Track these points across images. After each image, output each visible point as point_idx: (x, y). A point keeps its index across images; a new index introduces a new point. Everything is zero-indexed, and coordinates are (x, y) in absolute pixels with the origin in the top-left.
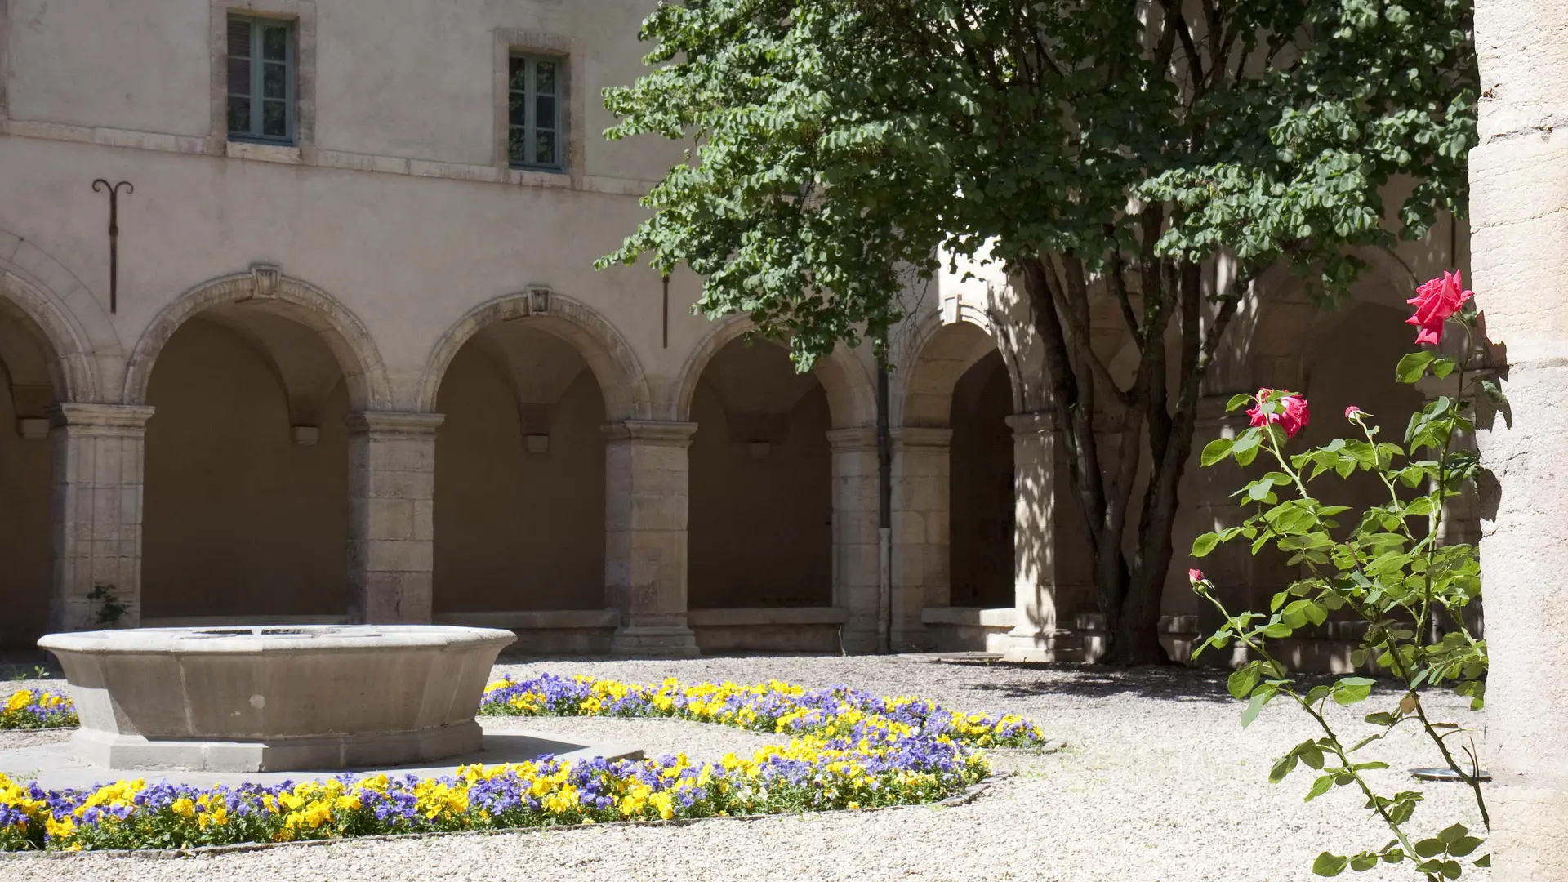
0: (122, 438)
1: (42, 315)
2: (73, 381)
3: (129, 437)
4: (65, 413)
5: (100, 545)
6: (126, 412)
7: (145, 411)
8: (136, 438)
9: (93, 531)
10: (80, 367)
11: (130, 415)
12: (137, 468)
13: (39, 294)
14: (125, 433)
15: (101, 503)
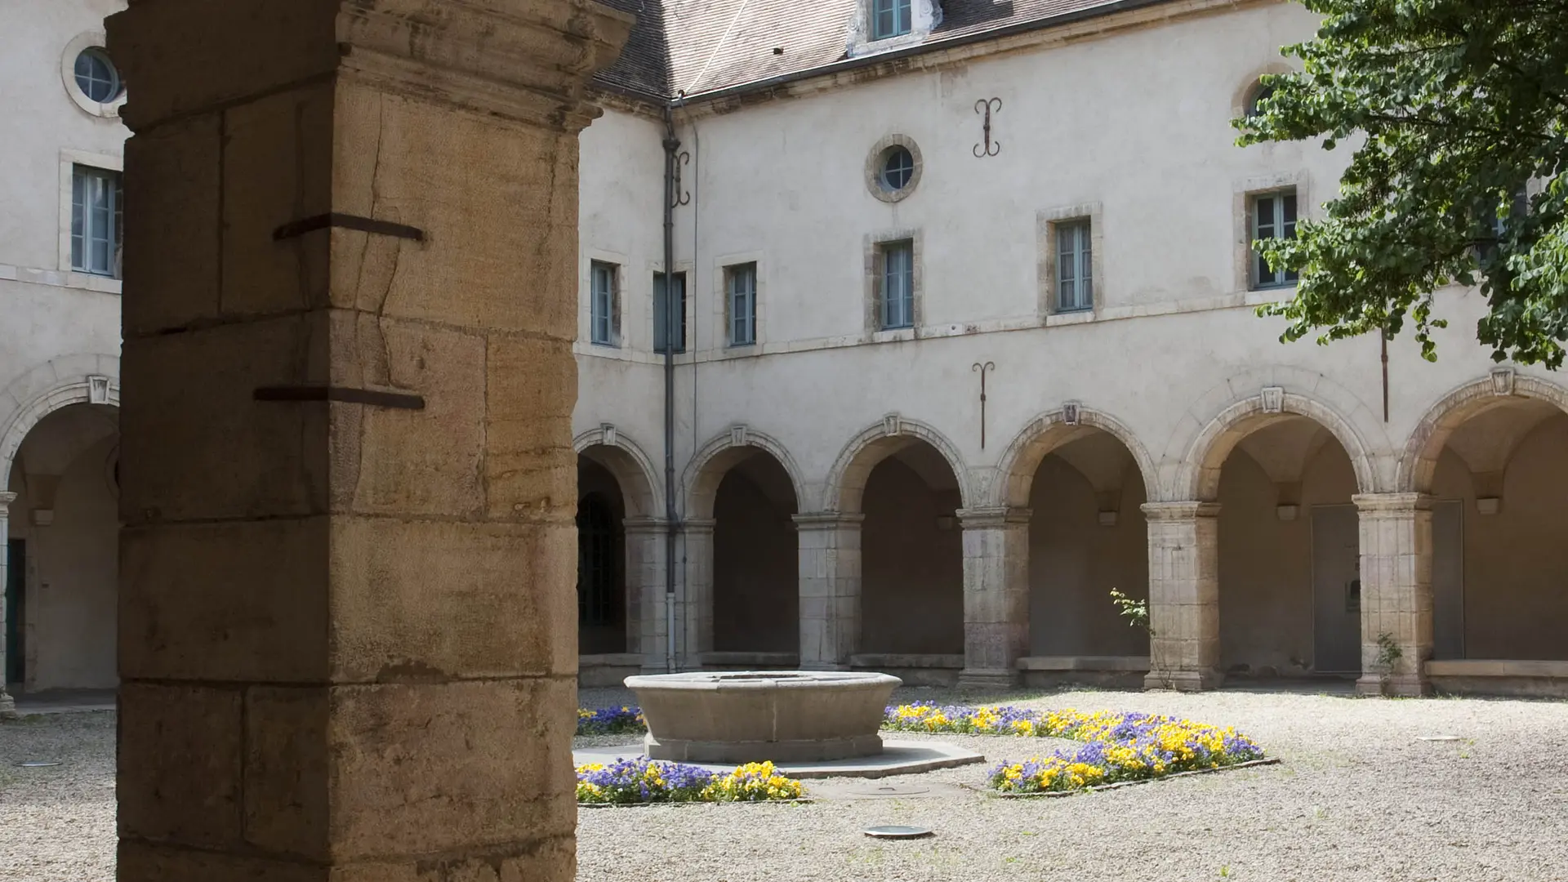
0: (1397, 519)
1: (1338, 430)
2: (1360, 476)
3: (1402, 518)
4: (1355, 503)
5: (1385, 603)
6: (1397, 499)
7: (1410, 497)
8: (1408, 519)
9: (1379, 591)
10: (1363, 467)
11: (1401, 501)
12: (1409, 541)
13: (1333, 414)
14: (1399, 515)
15: (1385, 570)
